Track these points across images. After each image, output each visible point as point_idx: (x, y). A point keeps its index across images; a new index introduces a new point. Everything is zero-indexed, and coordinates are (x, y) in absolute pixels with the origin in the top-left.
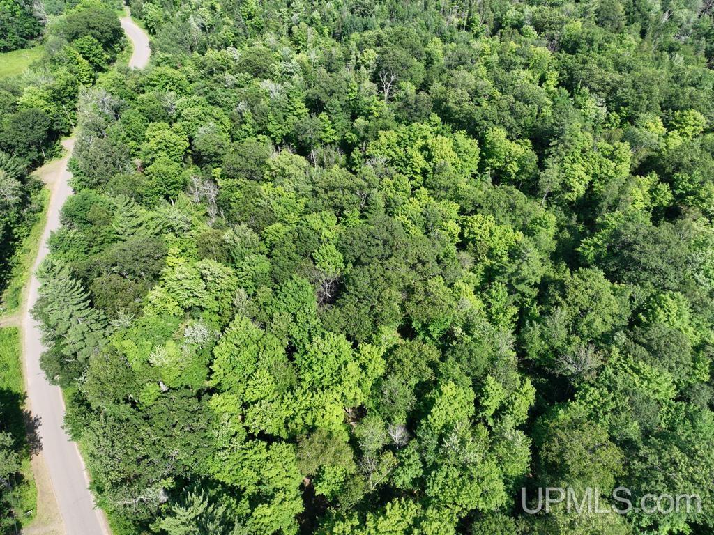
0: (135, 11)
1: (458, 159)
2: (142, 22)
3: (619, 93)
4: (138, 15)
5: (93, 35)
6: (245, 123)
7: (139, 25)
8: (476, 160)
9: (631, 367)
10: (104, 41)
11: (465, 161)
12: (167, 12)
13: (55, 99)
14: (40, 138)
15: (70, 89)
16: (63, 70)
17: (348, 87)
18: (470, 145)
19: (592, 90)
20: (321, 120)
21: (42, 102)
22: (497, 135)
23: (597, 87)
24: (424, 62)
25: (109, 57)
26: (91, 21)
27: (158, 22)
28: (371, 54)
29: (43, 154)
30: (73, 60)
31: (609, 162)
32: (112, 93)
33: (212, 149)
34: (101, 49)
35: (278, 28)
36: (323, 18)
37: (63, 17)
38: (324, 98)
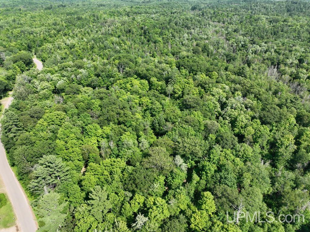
0: (38, 56)
1: (141, 86)
2: (40, 59)
3: (193, 68)
4: (39, 57)
5: (22, 61)
6: (74, 81)
7: (39, 60)
8: (148, 87)
9: (181, 127)
10: (26, 63)
11: (144, 86)
12: (49, 55)
13: (7, 79)
14: (2, 89)
15: (13, 76)
16: (11, 71)
17: (109, 70)
18: (145, 82)
19: (185, 68)
20: (99, 79)
21: (3, 79)
22: (154, 80)
23: (186, 67)
24: (135, 64)
25: (27, 68)
26: (22, 57)
27: (46, 58)
28: (117, 62)
29: (2, 96)
30: (15, 68)
31: (187, 85)
32: (28, 76)
33: (62, 87)
34: (25, 66)
35: (88, 58)
36: (104, 55)
37: (12, 56)
38: (100, 73)
